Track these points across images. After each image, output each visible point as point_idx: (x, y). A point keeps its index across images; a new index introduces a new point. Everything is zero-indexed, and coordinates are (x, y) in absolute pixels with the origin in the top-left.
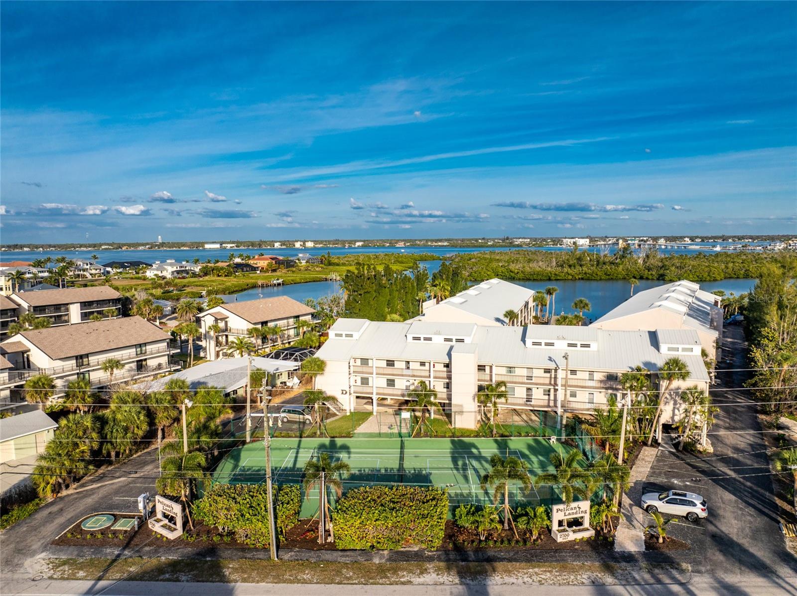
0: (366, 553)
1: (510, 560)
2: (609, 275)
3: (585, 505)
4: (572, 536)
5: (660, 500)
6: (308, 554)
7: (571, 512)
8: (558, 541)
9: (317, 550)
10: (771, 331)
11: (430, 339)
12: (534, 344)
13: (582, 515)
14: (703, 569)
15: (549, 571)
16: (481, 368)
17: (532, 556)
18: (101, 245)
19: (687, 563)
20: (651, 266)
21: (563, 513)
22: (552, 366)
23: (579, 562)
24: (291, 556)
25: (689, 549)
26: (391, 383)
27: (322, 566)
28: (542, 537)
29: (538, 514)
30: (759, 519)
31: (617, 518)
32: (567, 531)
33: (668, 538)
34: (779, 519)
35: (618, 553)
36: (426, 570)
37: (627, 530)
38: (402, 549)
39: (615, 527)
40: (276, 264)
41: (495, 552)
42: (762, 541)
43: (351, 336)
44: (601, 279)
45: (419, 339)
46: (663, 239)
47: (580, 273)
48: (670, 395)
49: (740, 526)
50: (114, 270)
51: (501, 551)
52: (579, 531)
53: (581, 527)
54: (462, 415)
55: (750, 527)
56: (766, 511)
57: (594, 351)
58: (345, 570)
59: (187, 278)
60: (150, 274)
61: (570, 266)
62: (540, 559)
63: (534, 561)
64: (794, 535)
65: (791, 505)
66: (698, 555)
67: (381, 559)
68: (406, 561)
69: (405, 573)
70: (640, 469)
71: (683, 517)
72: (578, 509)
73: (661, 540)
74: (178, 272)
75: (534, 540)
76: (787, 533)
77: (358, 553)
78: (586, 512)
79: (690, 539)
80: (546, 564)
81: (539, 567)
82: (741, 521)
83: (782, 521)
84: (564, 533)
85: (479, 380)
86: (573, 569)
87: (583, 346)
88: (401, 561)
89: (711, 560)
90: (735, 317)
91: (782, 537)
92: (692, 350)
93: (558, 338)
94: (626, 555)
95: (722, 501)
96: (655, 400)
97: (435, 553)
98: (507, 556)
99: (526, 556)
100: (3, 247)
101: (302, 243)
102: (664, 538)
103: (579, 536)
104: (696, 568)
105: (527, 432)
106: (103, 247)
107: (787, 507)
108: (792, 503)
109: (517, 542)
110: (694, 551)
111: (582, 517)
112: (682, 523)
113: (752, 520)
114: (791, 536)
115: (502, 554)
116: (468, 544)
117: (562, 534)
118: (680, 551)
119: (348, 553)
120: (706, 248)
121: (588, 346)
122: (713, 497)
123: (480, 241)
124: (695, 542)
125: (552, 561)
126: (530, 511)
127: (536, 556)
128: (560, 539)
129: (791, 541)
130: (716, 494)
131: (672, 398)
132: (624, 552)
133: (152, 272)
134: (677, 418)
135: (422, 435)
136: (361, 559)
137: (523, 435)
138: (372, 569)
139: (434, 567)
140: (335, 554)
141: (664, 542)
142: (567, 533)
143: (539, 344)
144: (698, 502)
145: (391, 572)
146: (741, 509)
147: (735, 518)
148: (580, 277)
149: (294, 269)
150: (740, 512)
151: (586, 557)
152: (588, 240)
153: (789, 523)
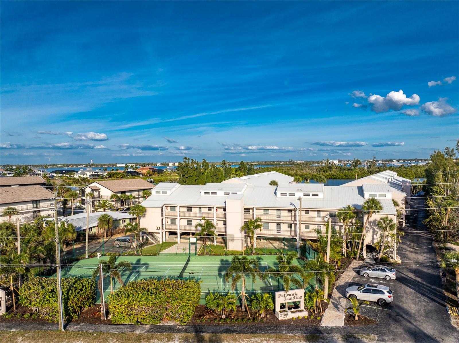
0: (133, 326)
1: (239, 332)
2: (347, 176)
3: (301, 292)
4: (290, 315)
5: (359, 290)
6: (89, 327)
7: (290, 297)
8: (280, 319)
9: (98, 324)
10: (439, 188)
11: (215, 193)
12: (282, 194)
13: (299, 300)
14: (387, 338)
15: (266, 340)
16: (247, 210)
17: (257, 330)
18: (57, 165)
19: (374, 334)
20: (372, 171)
21: (284, 297)
22: (292, 207)
23: (292, 334)
24: (76, 328)
25: (377, 325)
26: (190, 222)
27: (95, 335)
28: (268, 316)
29: (264, 299)
30: (431, 304)
31: (327, 304)
32: (287, 311)
33: (362, 317)
34: (446, 304)
35: (322, 327)
36: (173, 338)
37: (333, 311)
38: (161, 324)
39: (324, 310)
40: (152, 171)
41: (230, 326)
42: (433, 319)
43: (165, 193)
44: (342, 178)
45: (208, 193)
46: (381, 161)
47: (330, 175)
48: (370, 225)
49: (416, 308)
50: (57, 175)
51: (235, 326)
52: (296, 312)
53: (298, 310)
54: (233, 241)
55: (424, 309)
56: (437, 299)
57: (321, 198)
58: (111, 338)
59: (98, 179)
60: (76, 176)
61: (324, 171)
62: (262, 331)
63: (257, 333)
64: (457, 314)
65: (455, 295)
66: (384, 329)
67: (142, 330)
68: (160, 332)
69: (155, 341)
70: (348, 274)
71: (375, 302)
72: (295, 295)
73: (357, 318)
74: (93, 175)
75: (261, 318)
76: (452, 313)
77: (126, 326)
78: (301, 298)
79: (379, 318)
80: (266, 335)
81: (260, 337)
82: (418, 305)
83: (448, 305)
84: (284, 313)
85: (245, 219)
86: (286, 338)
87: (313, 195)
88: (157, 332)
89: (393, 332)
90: (420, 193)
91: (448, 316)
92: (385, 196)
93: (298, 191)
94: (329, 328)
95: (405, 292)
96: (360, 228)
97: (184, 327)
98: (239, 329)
99: (252, 330)
100: (1, 166)
101: (173, 164)
102: (359, 317)
103: (295, 315)
104: (381, 337)
105: (275, 253)
106: (58, 166)
107: (452, 296)
108: (455, 294)
109: (249, 319)
110: (381, 325)
111: (299, 302)
112: (375, 307)
113: (426, 305)
114: (455, 315)
115: (235, 328)
116: (211, 321)
117: (282, 313)
118: (370, 325)
119: (119, 327)
120: (406, 165)
121: (317, 195)
122: (399, 290)
123: (276, 162)
124: (382, 319)
125: (271, 333)
126: (259, 296)
127: (260, 330)
128: (281, 317)
129: (455, 319)
130: (401, 288)
131: (371, 228)
132: (328, 326)
133: (77, 175)
134: (375, 241)
135: (204, 254)
136: (127, 331)
137: (272, 253)
138: (132, 338)
139: (180, 337)
140: (110, 327)
141: (359, 319)
142: (286, 313)
143: (285, 195)
144: (385, 291)
145: (145, 340)
146: (418, 298)
147: (414, 303)
148: (330, 177)
149: (162, 175)
150: (417, 300)
151: (298, 330)
152: (338, 161)
153: (453, 306)
